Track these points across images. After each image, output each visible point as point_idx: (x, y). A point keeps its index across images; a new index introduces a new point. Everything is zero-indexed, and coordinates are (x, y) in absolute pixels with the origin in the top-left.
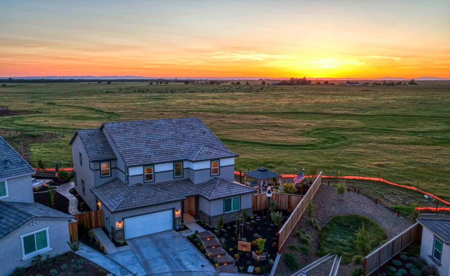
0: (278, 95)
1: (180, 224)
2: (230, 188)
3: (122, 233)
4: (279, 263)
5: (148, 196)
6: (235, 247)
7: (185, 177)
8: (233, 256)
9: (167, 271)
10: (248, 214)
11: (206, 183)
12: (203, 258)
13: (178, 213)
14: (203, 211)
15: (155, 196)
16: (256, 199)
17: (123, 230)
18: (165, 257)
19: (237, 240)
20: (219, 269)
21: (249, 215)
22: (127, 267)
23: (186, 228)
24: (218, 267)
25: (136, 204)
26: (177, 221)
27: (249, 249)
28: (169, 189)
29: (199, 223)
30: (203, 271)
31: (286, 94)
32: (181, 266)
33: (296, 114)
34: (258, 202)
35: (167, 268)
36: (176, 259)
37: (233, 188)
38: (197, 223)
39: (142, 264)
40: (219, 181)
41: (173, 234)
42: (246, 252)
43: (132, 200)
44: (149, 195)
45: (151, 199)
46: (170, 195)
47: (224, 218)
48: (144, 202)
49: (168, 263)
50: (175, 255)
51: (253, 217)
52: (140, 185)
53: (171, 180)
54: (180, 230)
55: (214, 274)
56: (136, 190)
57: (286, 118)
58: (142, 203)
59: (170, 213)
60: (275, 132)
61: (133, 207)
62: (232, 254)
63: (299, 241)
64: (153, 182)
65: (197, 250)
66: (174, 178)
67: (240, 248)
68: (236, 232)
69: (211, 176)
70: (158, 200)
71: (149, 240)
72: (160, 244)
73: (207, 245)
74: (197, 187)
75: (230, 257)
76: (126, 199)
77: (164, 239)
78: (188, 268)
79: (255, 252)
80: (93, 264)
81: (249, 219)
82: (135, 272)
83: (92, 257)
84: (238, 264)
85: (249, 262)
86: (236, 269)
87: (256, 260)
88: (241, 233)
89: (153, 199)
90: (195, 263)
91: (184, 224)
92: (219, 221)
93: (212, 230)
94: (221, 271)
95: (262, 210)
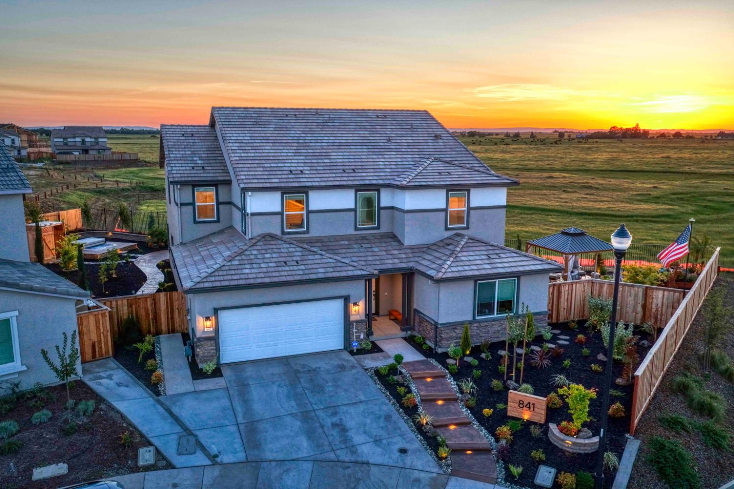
0: (589, 148)
1: (362, 337)
2: (492, 256)
3: (212, 345)
4: (634, 466)
5: (285, 262)
6: (500, 406)
7: (384, 229)
8: (492, 432)
9: (301, 455)
10: (538, 328)
11: (434, 244)
12: (408, 429)
13: (358, 310)
14: (421, 311)
15: (300, 263)
16: (559, 293)
17: (215, 338)
18: (306, 417)
19: (507, 389)
20: (448, 466)
21: (541, 329)
22: (200, 434)
23: (376, 349)
24: (446, 458)
25: (250, 276)
26: (355, 330)
27: (540, 416)
28: (340, 251)
29: (410, 340)
30: (401, 465)
31: (603, 147)
32: (343, 446)
33: (627, 172)
34: (562, 300)
35: (305, 447)
36: (334, 425)
37: (500, 258)
38: (405, 339)
39: (242, 427)
40: (465, 240)
41: (340, 359)
42: (530, 423)
43: (243, 267)
44: (288, 259)
45: (291, 268)
46: (340, 264)
47: (474, 330)
48: (270, 274)
49: (310, 434)
50: (335, 414)
51: (548, 336)
52: (271, 237)
53: (348, 233)
54: (361, 352)
55: (433, 479)
56: (259, 248)
57: (608, 178)
58: (267, 275)
59: (337, 306)
60: (588, 196)
61: (242, 282)
62: (491, 425)
63: (690, 406)
64: (304, 233)
65: (393, 404)
66: (356, 229)
67: (512, 410)
68: (504, 368)
69: (447, 229)
70: (307, 272)
71: (277, 370)
72: (302, 380)
73: (422, 393)
74: (409, 251)
75: (484, 432)
76: (229, 264)
77: (314, 370)
78: (363, 452)
79: (558, 424)
80: (118, 415)
81: (539, 340)
82: (214, 450)
83: (123, 398)
84: (506, 456)
85: (538, 454)
86: (499, 471)
87: (563, 451)
88: (518, 370)
89: (296, 268)
90: (384, 442)
91: (372, 338)
92: (460, 338)
93: (442, 358)
94: (454, 473)
95: (574, 321)
